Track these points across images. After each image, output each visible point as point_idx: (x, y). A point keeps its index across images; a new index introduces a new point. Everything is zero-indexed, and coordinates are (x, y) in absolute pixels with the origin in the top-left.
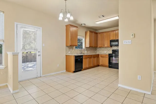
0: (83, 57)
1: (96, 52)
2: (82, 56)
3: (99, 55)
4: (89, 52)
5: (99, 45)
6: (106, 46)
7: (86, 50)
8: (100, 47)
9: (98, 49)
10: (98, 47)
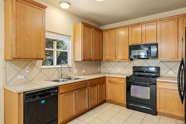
0: (57, 92)
1: (99, 70)
2: (57, 88)
3: (104, 78)
4: (84, 71)
5: (106, 57)
6: (120, 57)
7: (77, 68)
8: (108, 61)
9: (104, 64)
10: (104, 60)
